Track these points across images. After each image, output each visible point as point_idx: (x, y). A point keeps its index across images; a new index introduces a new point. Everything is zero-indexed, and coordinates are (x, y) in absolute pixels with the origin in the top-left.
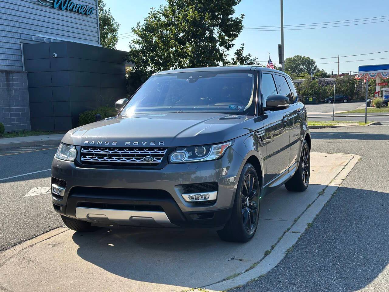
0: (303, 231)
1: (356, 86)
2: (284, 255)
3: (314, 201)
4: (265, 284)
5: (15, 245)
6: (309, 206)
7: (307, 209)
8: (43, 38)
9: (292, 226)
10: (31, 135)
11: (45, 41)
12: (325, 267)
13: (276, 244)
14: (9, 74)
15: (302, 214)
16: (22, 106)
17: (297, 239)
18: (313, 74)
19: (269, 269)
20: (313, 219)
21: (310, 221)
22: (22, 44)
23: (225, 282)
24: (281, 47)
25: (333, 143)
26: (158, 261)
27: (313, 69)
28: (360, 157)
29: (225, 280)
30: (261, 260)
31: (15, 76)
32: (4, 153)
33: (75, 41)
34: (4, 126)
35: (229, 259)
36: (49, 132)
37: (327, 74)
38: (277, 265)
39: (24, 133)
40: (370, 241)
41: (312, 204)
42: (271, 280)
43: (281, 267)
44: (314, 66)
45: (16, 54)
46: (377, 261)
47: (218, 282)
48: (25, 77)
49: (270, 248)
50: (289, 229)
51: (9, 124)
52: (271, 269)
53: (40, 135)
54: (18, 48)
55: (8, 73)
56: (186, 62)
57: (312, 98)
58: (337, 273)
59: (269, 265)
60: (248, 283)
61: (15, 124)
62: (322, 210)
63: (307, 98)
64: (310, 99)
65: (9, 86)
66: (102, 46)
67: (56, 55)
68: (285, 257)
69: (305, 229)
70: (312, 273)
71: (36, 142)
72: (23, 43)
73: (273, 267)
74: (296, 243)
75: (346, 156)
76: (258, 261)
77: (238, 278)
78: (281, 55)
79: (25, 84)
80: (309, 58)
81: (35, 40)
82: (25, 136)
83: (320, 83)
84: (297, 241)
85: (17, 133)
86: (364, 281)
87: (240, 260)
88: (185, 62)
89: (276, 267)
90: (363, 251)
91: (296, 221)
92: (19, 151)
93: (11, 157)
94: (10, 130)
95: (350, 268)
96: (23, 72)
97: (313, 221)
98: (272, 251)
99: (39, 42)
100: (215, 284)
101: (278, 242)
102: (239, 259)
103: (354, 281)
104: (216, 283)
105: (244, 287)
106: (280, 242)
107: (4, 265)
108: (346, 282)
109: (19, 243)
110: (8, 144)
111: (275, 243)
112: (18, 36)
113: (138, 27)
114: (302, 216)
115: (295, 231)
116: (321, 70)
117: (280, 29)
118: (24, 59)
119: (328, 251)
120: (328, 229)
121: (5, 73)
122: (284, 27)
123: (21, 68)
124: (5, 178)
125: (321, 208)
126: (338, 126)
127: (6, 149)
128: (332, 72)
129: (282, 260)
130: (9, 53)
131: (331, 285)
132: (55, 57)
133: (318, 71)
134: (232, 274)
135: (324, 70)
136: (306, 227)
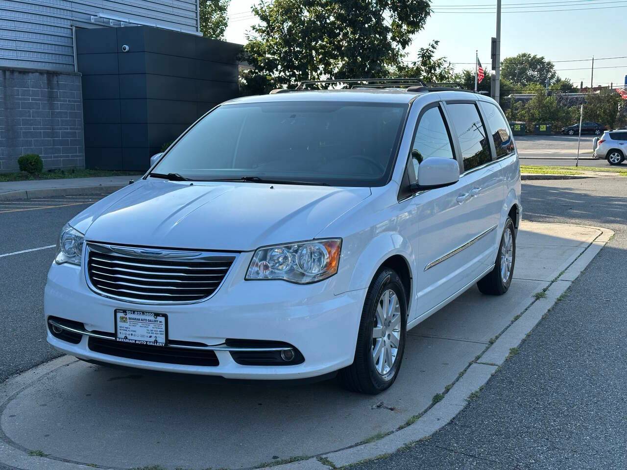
0: (500, 362)
1: (619, 107)
2: (464, 404)
3: (526, 310)
4: (426, 454)
5: (36, 365)
6: (517, 318)
7: (512, 322)
8: (108, 20)
9: (484, 352)
10: (85, 176)
11: (111, 25)
12: (529, 428)
13: (453, 384)
14: (53, 76)
15: (503, 332)
16: (71, 129)
17: (489, 376)
18: (550, 85)
19: (436, 427)
20: (520, 341)
21: (516, 344)
22: (74, 29)
23: (362, 447)
24: (496, 42)
25: (571, 206)
26: (259, 404)
27: (549, 76)
28: (613, 233)
29: (361, 443)
30: (426, 411)
31: (62, 81)
32: (39, 205)
33: (158, 26)
34: (43, 160)
35: (374, 407)
36: (113, 172)
37: (572, 86)
38: (451, 421)
39: (73, 173)
40: (609, 385)
41: (522, 313)
42: (437, 446)
43: (456, 424)
44: (551, 72)
45: (63, 44)
46: (617, 421)
47: (351, 447)
48: (78, 83)
49: (443, 390)
50: (478, 358)
51: (51, 157)
52: (441, 427)
53: (98, 176)
54: (67, 35)
55: (51, 74)
56: (338, 64)
57: (545, 126)
58: (547, 439)
59: (438, 420)
60: (398, 450)
61: (61, 157)
62: (537, 325)
63: (538, 126)
64: (542, 127)
65: (51, 97)
66: (201, 34)
67: (127, 48)
68: (465, 408)
69: (504, 359)
70: (506, 437)
71: (91, 188)
72: (76, 27)
73: (444, 424)
74: (487, 383)
75: (590, 231)
76: (421, 412)
77: (384, 440)
78: (495, 55)
79: (78, 94)
80: (543, 58)
81: (95, 23)
82: (76, 177)
83: (559, 102)
84: (490, 380)
85: (63, 172)
86: (590, 456)
87: (392, 409)
88: (336, 64)
89: (449, 424)
90: (596, 403)
91: (492, 343)
92: (63, 202)
93: (50, 213)
94: (53, 167)
95: (572, 433)
96: (75, 75)
97: (521, 346)
98: (447, 396)
99: (103, 26)
100: (345, 451)
101: (457, 380)
102: (389, 407)
103: (575, 455)
104: (347, 448)
105: (392, 457)
106: (461, 380)
107: (14, 400)
108: (561, 456)
109: (43, 362)
110: (47, 190)
111: (453, 381)
112: (68, 15)
113: (261, 4)
114: (503, 336)
115: (487, 362)
116: (563, 79)
117: (496, 10)
118: (77, 52)
119: (538, 400)
120: (542, 361)
121: (45, 75)
122: (502, 7)
123: (71, 67)
124: (35, 248)
125: (536, 322)
126: (583, 176)
127: (44, 198)
128: (582, 83)
129: (459, 413)
130: (49, 43)
131: (536, 461)
132: (126, 50)
133: (558, 80)
134: (375, 433)
135: (569, 80)
136: (507, 355)
